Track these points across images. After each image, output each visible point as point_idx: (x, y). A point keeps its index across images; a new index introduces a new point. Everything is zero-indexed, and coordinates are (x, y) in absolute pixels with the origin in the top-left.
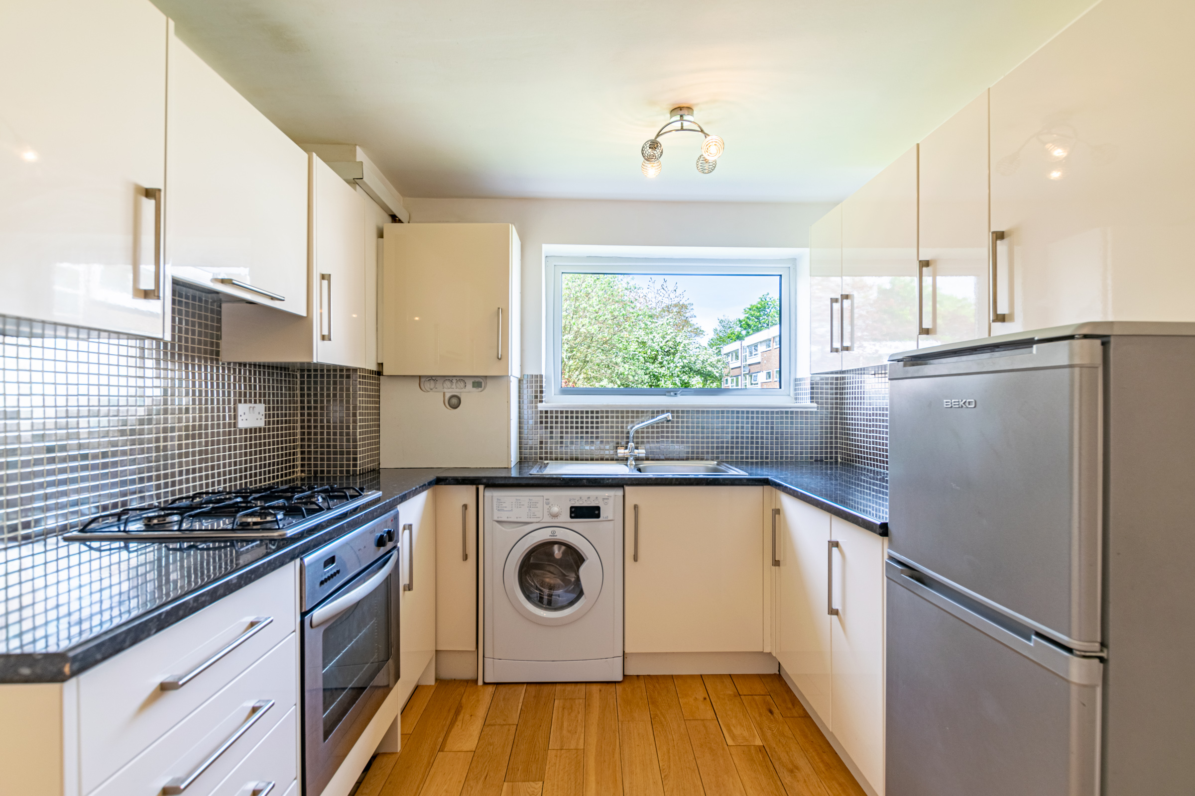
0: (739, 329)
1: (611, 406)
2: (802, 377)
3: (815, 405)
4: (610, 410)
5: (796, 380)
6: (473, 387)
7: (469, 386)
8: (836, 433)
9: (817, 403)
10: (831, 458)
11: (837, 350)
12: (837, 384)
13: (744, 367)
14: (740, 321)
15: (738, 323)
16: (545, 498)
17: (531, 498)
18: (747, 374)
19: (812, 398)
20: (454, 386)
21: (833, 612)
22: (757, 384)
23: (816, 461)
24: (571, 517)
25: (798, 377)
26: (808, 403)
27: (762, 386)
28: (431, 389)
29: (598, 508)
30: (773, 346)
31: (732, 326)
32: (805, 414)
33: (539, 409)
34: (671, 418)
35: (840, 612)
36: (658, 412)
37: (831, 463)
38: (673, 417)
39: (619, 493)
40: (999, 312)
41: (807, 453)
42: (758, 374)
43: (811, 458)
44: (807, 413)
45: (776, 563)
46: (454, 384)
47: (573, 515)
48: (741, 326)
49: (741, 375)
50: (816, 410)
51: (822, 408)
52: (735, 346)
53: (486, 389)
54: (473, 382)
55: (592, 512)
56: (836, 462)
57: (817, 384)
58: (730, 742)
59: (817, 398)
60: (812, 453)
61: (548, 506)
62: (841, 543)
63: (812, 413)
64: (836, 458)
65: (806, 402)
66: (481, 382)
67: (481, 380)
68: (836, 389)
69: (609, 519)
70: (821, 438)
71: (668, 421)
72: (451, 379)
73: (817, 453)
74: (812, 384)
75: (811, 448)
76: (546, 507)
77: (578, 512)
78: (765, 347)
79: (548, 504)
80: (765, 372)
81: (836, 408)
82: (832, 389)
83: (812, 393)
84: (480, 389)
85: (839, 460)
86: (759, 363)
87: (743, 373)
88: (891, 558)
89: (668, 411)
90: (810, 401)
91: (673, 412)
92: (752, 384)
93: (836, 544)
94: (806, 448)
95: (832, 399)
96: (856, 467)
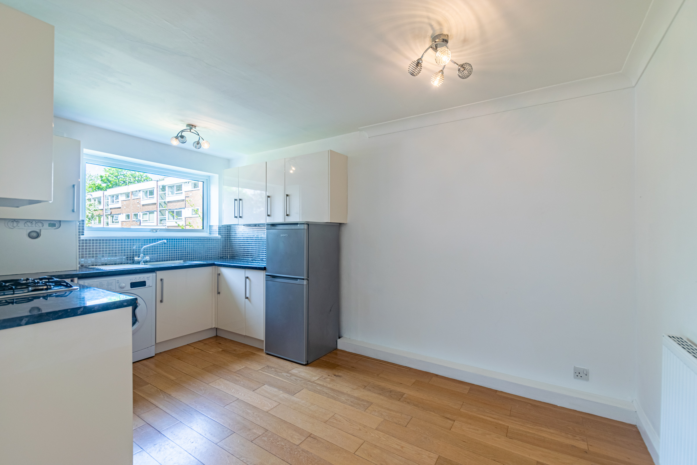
0: (100, 182)
1: (127, 237)
2: (212, 225)
3: (220, 236)
4: (126, 239)
5: (210, 226)
6: (49, 226)
7: (46, 225)
8: (227, 247)
9: (221, 235)
10: (226, 256)
11: (236, 217)
12: (227, 228)
13: (106, 210)
14: (101, 177)
15: (99, 178)
16: (116, 280)
17: (108, 281)
18: (109, 215)
19: (219, 233)
20: (34, 225)
21: (247, 298)
22: (118, 222)
23: (220, 258)
24: (131, 287)
25: (211, 225)
26: (217, 235)
27: (122, 224)
28: (14, 227)
29: (145, 282)
30: (131, 197)
31: (93, 179)
32: (216, 240)
33: (81, 239)
34: (166, 242)
35: (249, 297)
36: (158, 239)
37: (226, 258)
38: (167, 242)
39: (154, 274)
40: (287, 214)
41: (217, 255)
42: (119, 215)
43: (219, 257)
44: (217, 239)
45: (219, 293)
46: (34, 224)
47: (132, 286)
48: (102, 180)
49: (103, 215)
50: (220, 238)
51: (222, 237)
52: (98, 194)
53: (60, 228)
54: (49, 224)
55: (143, 284)
56: (227, 258)
57: (221, 228)
58: (211, 353)
59: (221, 233)
60: (219, 255)
61: (118, 284)
62: (249, 277)
63: (219, 239)
64: (227, 256)
65: (216, 235)
66: (55, 224)
67: (55, 223)
68: (227, 230)
69: (150, 286)
70: (222, 249)
71: (165, 243)
72: (31, 221)
73: (220, 255)
74: (219, 228)
75: (219, 253)
76: (117, 284)
77: (134, 285)
78: (125, 197)
79: (118, 283)
80: (124, 215)
81: (227, 237)
82: (226, 230)
83: (219, 232)
84: (54, 228)
85: (228, 257)
86: (120, 208)
87: (105, 214)
88: (267, 275)
89: (165, 239)
90: (218, 234)
91: (167, 239)
92: (113, 222)
93: (247, 278)
94: (217, 253)
95: (226, 234)
96: (236, 259)
